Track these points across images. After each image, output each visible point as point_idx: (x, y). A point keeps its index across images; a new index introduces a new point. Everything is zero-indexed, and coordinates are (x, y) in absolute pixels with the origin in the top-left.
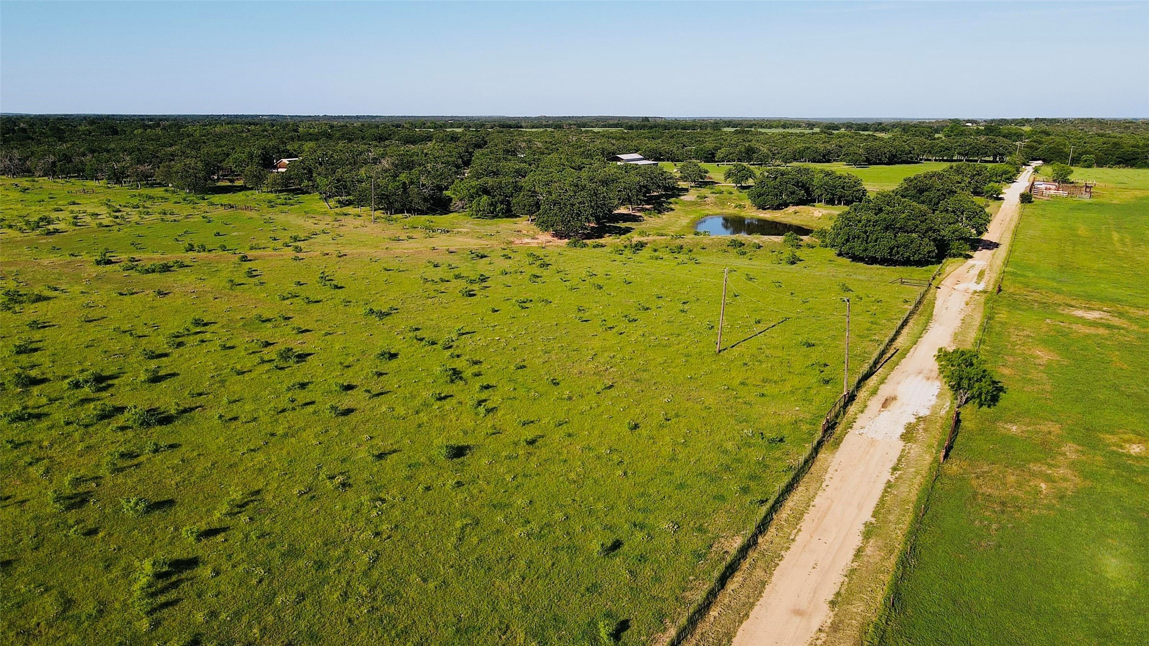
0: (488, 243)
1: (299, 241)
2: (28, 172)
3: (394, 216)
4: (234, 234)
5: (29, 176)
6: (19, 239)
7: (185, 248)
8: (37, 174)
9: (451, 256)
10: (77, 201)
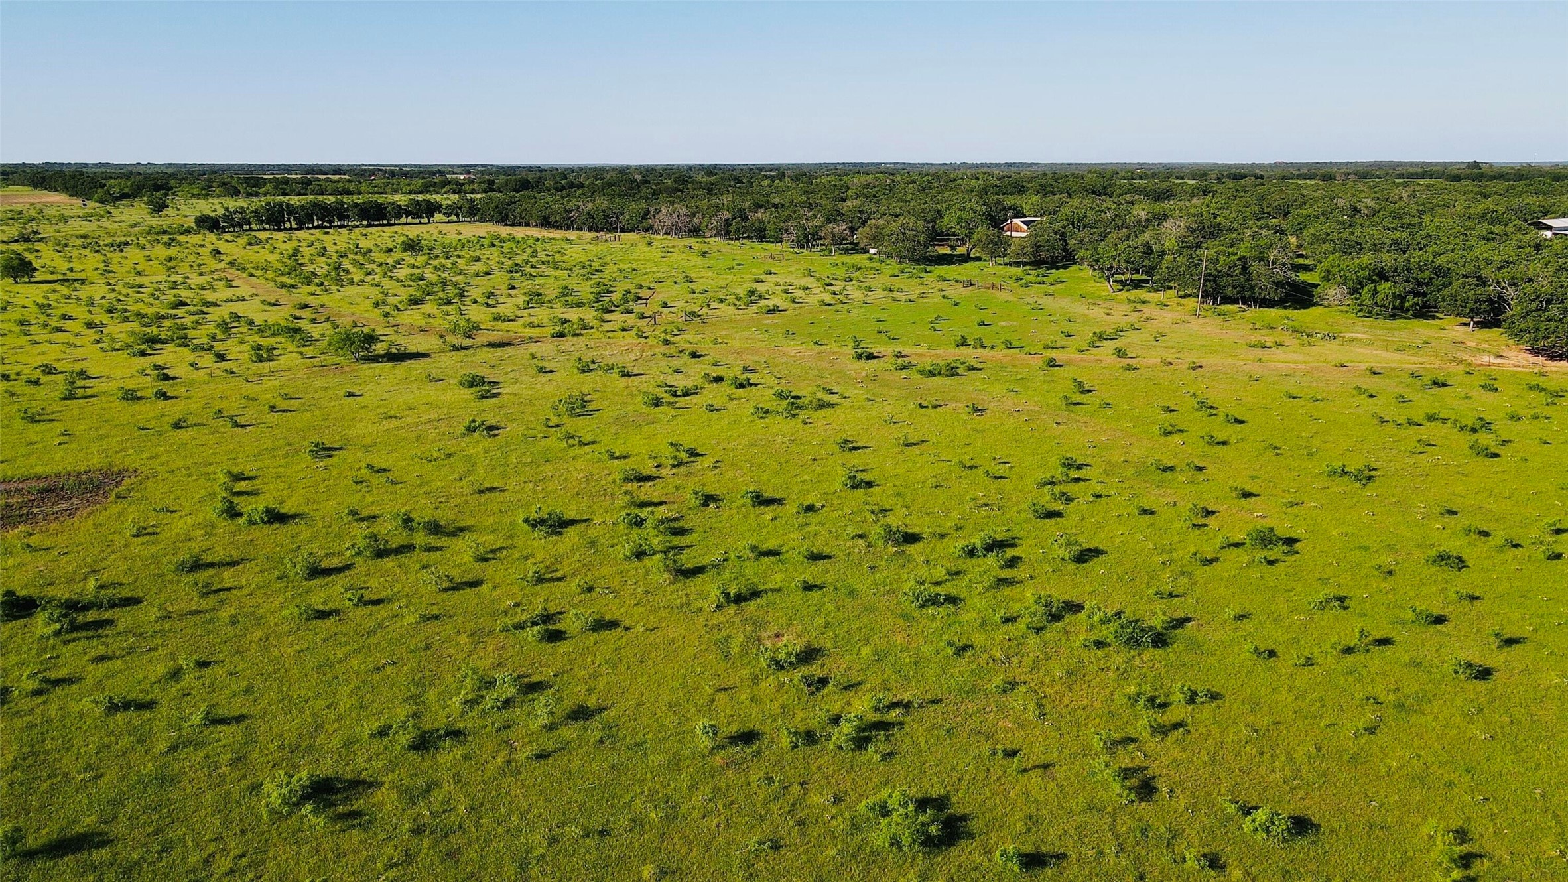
0: (1420, 360)
1: (1106, 339)
2: (696, 232)
3: (1223, 307)
4: (1004, 324)
5: (694, 237)
6: (739, 317)
7: (956, 341)
8: (708, 234)
9: (1376, 378)
10: (773, 270)
